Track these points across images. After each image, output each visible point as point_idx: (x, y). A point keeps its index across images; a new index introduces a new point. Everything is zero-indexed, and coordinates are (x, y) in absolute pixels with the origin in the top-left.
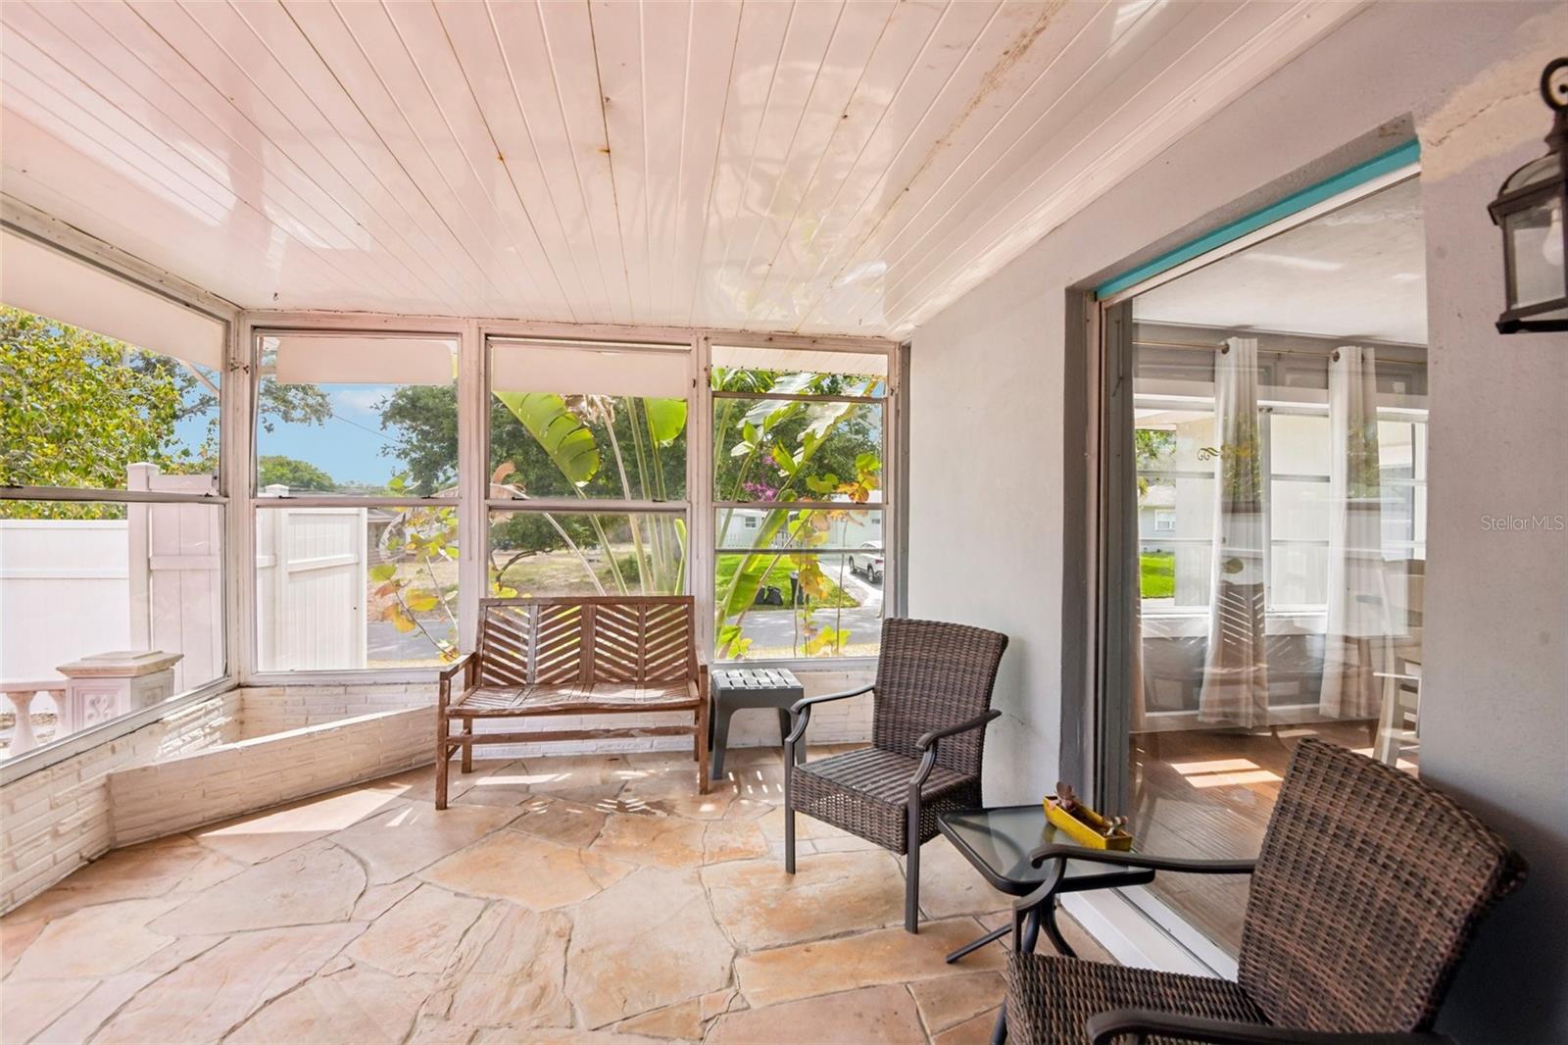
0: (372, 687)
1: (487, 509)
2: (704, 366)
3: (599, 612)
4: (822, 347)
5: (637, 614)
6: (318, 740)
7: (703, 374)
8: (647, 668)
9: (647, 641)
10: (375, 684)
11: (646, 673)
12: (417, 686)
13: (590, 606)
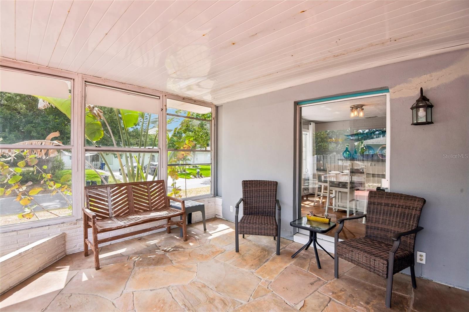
0: (30, 230)
1: (85, 150)
2: (165, 104)
3: (133, 188)
4: (197, 103)
5: (146, 187)
6: (24, 256)
7: (164, 107)
8: (152, 205)
9: (152, 196)
10: (32, 228)
11: (152, 207)
12: (53, 226)
13: (130, 186)
